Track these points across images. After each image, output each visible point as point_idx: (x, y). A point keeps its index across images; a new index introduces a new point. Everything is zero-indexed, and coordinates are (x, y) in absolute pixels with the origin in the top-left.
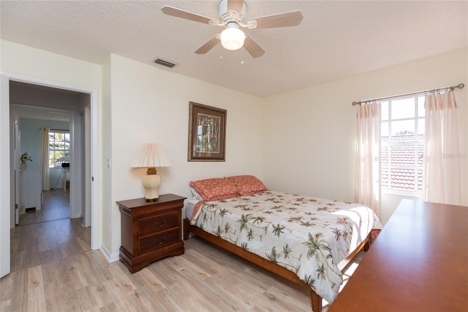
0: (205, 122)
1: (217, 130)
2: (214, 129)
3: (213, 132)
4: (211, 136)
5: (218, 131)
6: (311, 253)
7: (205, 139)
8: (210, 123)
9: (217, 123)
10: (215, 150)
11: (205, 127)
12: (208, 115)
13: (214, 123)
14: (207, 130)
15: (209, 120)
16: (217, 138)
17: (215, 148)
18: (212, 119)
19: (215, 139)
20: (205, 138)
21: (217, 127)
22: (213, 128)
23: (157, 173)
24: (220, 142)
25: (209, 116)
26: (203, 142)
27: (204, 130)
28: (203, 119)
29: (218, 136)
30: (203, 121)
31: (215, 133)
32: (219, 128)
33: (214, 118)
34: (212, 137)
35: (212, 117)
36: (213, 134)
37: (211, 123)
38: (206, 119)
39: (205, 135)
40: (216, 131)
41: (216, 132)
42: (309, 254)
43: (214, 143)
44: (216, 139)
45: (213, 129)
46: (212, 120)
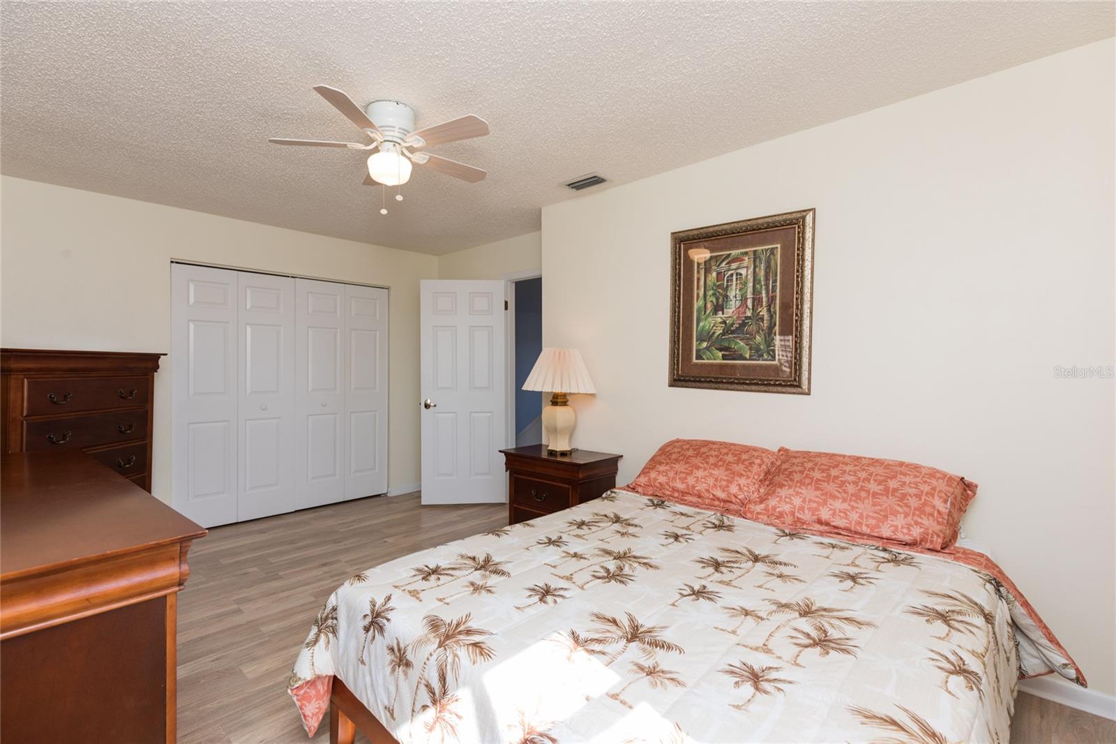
0: (719, 274)
1: (767, 289)
2: (758, 286)
3: (754, 299)
4: (745, 313)
5: (774, 290)
6: (434, 624)
7: (721, 323)
8: (739, 271)
9: (768, 267)
10: (762, 356)
11: (723, 289)
12: (728, 252)
13: (757, 269)
14: (727, 296)
15: (734, 266)
16: (771, 317)
17: (762, 347)
18: (746, 259)
19: (762, 319)
20: (720, 320)
21: (767, 279)
22: (750, 285)
23: (568, 403)
24: (779, 326)
25: (734, 252)
26: (714, 333)
27: (717, 299)
28: (714, 268)
29: (775, 307)
30: (714, 274)
31: (760, 300)
32: (775, 281)
33: (755, 252)
34: (749, 314)
35: (746, 253)
36: (753, 306)
37: (743, 272)
38: (723, 264)
39: (721, 312)
40: (764, 292)
41: (764, 295)
42: (434, 620)
43: (758, 332)
44: (766, 317)
45: (750, 290)
46: (747, 261)
